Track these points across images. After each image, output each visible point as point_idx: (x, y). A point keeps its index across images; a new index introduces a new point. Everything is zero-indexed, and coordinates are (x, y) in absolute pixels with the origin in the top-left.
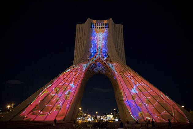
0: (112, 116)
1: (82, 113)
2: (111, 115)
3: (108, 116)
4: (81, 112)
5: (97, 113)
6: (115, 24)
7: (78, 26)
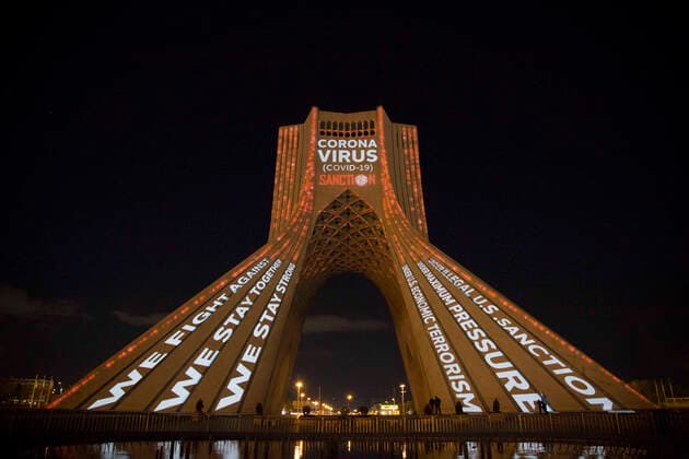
0: (396, 407)
1: (305, 399)
2: (391, 403)
3: (383, 407)
4: (303, 395)
5: (350, 397)
6: (394, 124)
7: (283, 132)
